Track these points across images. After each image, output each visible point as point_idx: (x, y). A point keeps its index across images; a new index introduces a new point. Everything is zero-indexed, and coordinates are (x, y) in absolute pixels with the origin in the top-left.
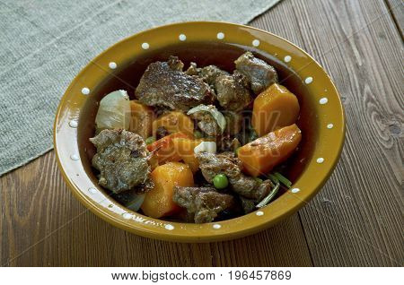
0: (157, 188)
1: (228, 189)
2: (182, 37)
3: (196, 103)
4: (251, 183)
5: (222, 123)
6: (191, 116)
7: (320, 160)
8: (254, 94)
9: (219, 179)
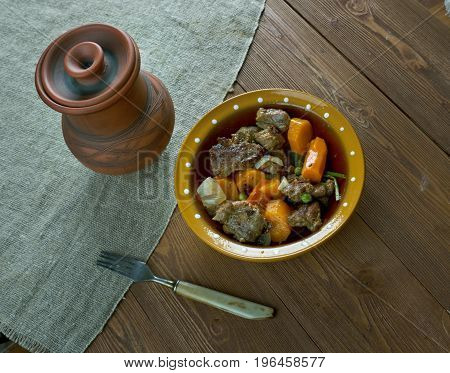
0: (274, 224)
1: (315, 199)
2: (214, 121)
5: (277, 160)
6: (260, 170)
7: (352, 153)
9: (305, 198)
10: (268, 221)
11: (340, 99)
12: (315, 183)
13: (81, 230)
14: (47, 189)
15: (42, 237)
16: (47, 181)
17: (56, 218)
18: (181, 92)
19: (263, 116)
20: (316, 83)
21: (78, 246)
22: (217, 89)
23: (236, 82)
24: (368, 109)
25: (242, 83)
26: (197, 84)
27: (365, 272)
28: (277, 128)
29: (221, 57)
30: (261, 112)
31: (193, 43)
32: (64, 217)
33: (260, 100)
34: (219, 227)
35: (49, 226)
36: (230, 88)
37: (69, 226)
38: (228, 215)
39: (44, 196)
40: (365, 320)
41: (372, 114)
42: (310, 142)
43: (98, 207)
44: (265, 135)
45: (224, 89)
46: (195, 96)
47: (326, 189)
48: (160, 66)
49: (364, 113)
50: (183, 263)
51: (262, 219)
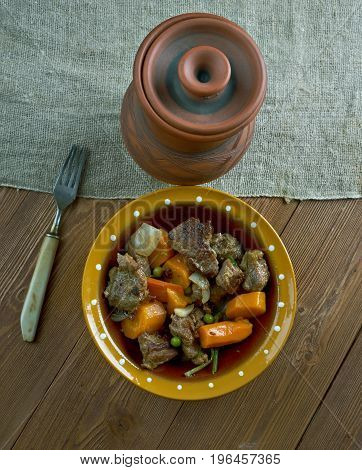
1: (180, 349)
7: (241, 373)
9: (175, 341)
10: (136, 313)
11: (316, 324)
13: (71, 111)
14: (103, 53)
15: (48, 74)
16: (110, 48)
17: (74, 79)
18: (266, 145)
19: (253, 259)
20: (328, 290)
21: (54, 116)
22: (283, 184)
23: (299, 201)
24: (315, 358)
25: (300, 208)
26: (282, 159)
27: (132, 419)
28: (244, 280)
29: (324, 171)
30: (257, 254)
31: (331, 132)
32: (78, 86)
33: (272, 248)
34: (111, 263)
35: (62, 75)
36: (288, 198)
37: (70, 97)
38: (126, 269)
39: (93, 54)
40: (84, 436)
41: (311, 365)
42: (245, 318)
43: (102, 117)
44: (230, 271)
45: (285, 192)
46: (266, 164)
47: (195, 358)
48: (289, 107)
49: (308, 357)
50: (76, 233)
51: (135, 306)
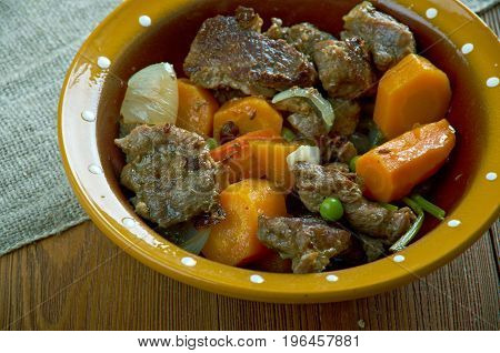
1: (344, 221)
3: (286, 85)
4: (380, 212)
5: (327, 112)
6: (277, 106)
7: (492, 176)
8: (378, 70)
9: (329, 205)
10: (220, 204)
12: (370, 197)
47: (388, 219)
